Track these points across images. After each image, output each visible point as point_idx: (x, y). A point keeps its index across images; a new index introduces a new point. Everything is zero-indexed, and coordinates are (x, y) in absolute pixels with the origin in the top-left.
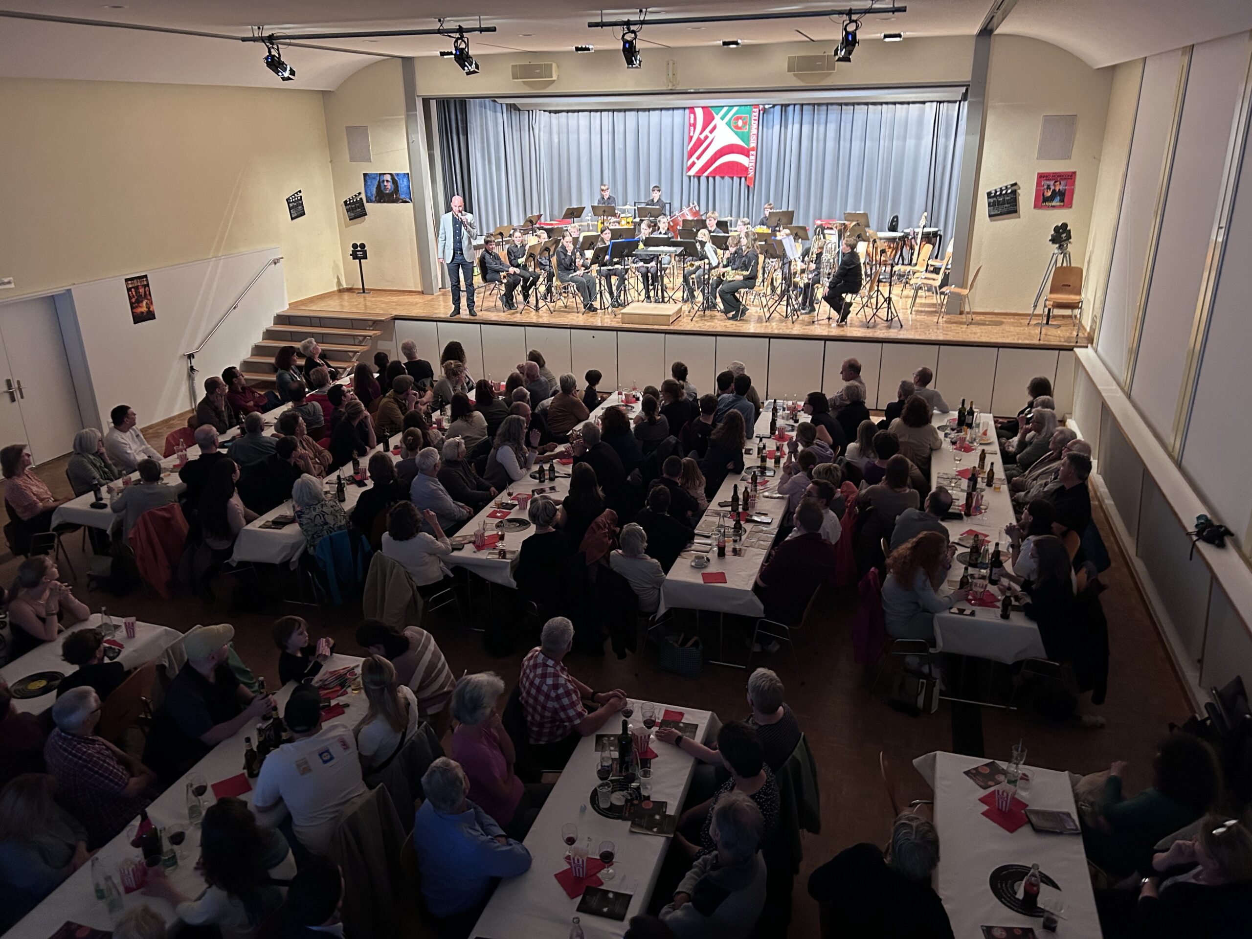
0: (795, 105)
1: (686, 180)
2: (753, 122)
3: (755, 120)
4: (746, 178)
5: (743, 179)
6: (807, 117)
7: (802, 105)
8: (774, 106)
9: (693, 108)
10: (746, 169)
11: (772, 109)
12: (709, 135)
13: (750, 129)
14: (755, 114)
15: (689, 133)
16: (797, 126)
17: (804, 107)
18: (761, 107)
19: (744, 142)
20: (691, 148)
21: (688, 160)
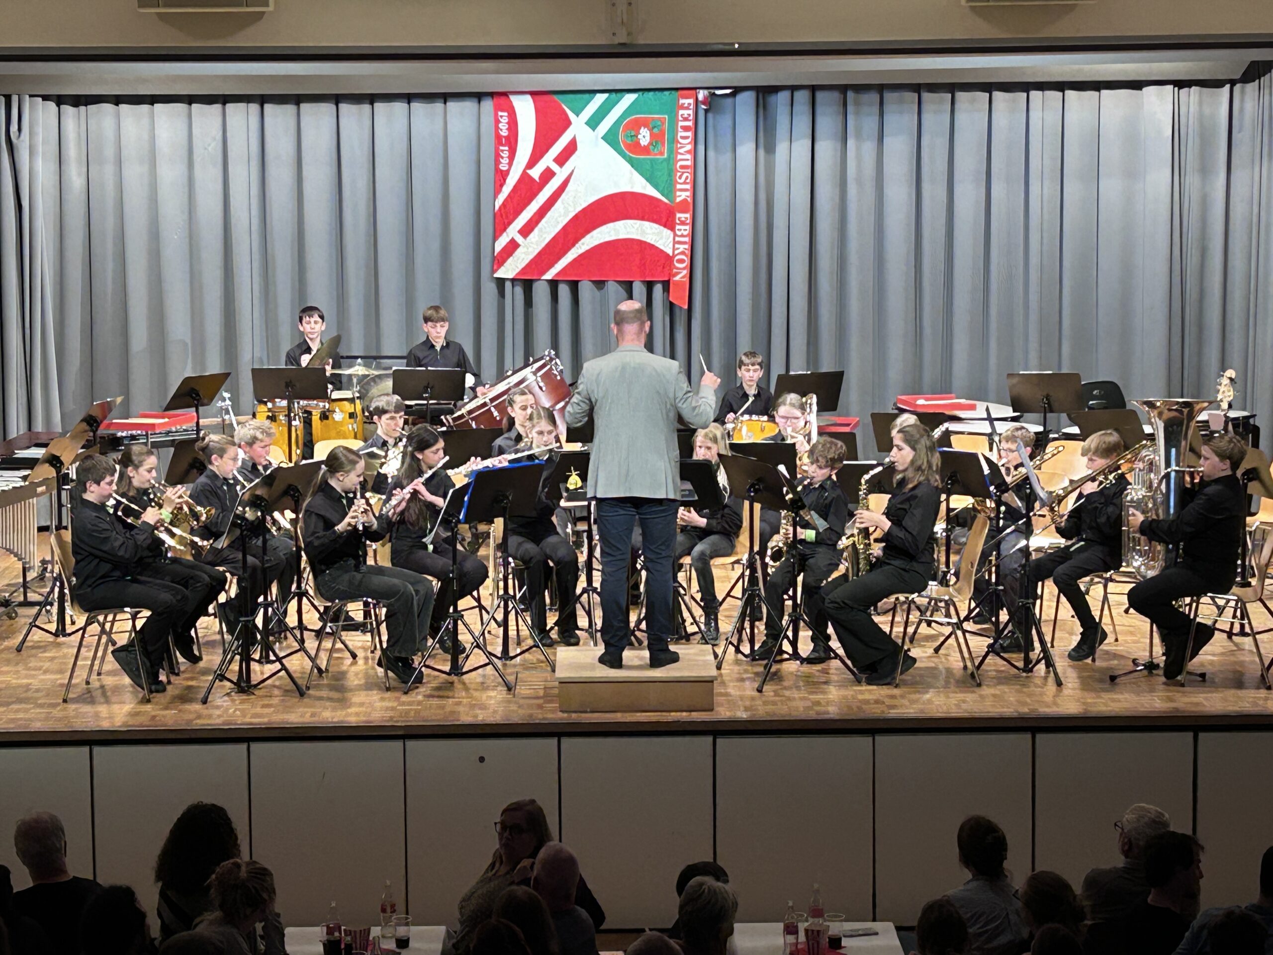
0: (793, 89)
1: (489, 290)
2: (682, 133)
3: (686, 129)
4: (666, 285)
5: (658, 289)
6: (827, 122)
7: (814, 89)
8: (737, 91)
9: (505, 94)
10: (668, 259)
11: (729, 101)
12: (555, 167)
13: (674, 152)
14: (685, 113)
15: (497, 162)
16: (802, 147)
17: (820, 95)
18: (701, 95)
19: (656, 186)
20: (504, 204)
21: (495, 238)
